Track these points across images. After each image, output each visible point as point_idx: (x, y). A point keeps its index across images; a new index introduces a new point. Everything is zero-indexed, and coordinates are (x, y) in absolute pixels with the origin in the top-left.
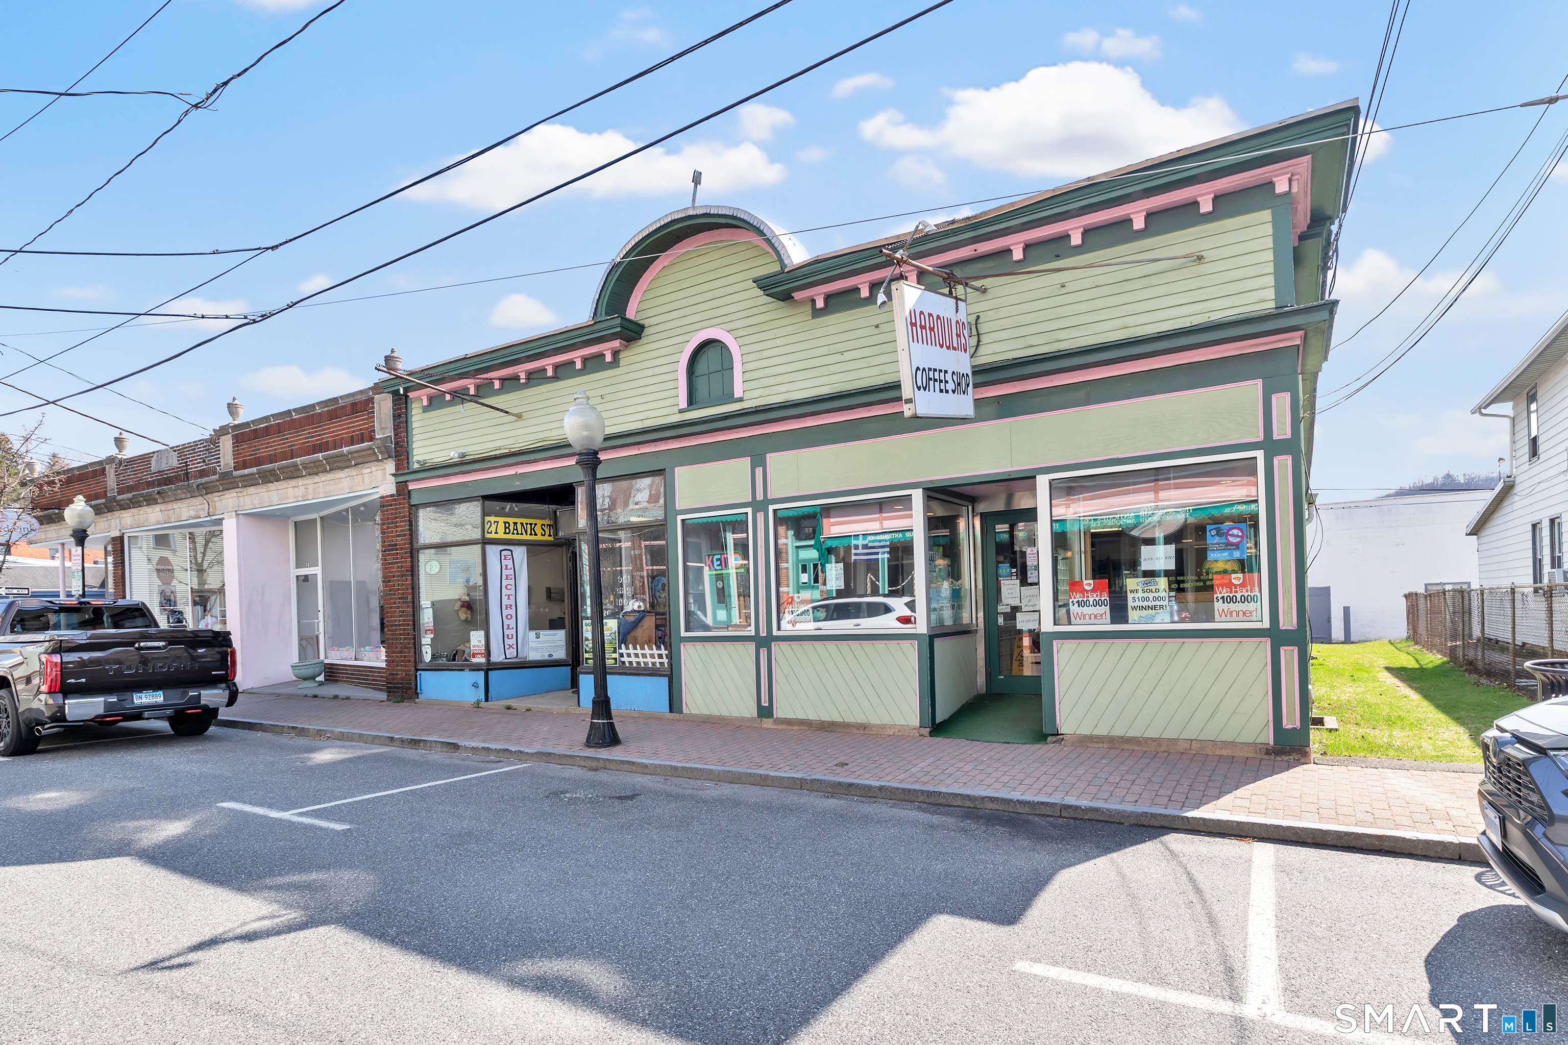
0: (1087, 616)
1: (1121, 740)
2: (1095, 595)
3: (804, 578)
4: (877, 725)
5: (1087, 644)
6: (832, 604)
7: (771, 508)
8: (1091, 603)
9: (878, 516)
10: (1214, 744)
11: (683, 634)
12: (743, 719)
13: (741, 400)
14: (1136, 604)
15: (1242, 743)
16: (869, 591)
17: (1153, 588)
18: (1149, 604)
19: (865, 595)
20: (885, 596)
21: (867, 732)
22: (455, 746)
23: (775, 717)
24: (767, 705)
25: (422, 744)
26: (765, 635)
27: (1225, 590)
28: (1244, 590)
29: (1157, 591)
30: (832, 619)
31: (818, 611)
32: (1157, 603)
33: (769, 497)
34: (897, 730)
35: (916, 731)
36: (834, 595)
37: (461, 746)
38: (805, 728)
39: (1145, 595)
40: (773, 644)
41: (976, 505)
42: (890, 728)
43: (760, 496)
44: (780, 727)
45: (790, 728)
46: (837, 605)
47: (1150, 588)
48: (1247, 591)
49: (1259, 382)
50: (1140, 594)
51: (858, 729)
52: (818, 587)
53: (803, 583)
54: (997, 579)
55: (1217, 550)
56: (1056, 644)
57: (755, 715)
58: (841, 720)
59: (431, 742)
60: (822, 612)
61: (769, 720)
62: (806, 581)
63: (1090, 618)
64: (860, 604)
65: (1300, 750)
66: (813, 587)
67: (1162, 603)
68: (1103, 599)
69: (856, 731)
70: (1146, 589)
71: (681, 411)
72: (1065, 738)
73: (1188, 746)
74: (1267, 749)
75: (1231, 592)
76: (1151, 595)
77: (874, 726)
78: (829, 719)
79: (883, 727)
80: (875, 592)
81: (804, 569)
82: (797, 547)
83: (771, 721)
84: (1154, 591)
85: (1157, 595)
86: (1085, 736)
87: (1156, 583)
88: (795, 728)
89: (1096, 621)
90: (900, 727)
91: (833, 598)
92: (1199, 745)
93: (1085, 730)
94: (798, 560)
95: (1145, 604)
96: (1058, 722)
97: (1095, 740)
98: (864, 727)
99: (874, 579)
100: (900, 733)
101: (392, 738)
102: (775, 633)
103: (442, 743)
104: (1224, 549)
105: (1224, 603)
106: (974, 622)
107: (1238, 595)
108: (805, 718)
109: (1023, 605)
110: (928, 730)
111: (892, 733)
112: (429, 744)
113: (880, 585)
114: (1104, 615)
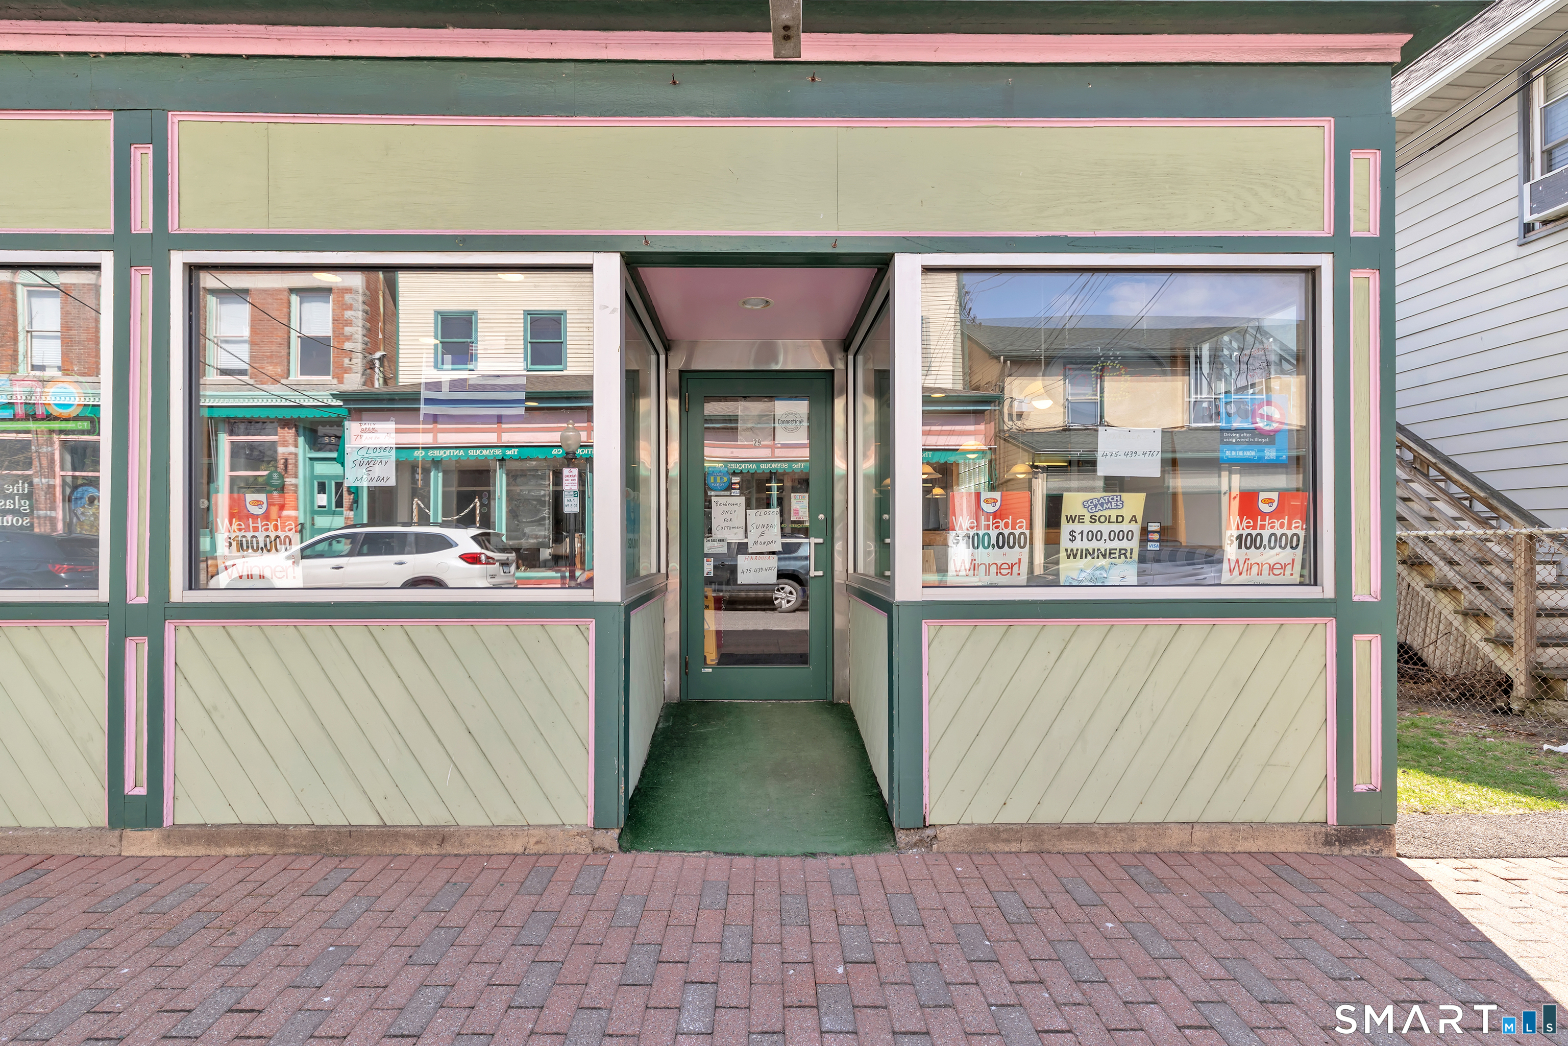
0: (983, 568)
1: (1056, 832)
2: (1002, 524)
3: (322, 499)
4: (478, 830)
5: (992, 629)
6: (361, 533)
7: (178, 260)
8: (993, 541)
9: (431, 426)
10: (1234, 830)
12: (60, 834)
14: (1078, 544)
15: (1283, 824)
16: (415, 519)
17: (1113, 514)
18: (1103, 546)
19: (410, 524)
20: (442, 525)
21: (449, 849)
23: (167, 822)
24: (142, 791)
26: (143, 600)
27: (1244, 524)
28: (1277, 524)
29: (1120, 519)
30: (360, 554)
31: (338, 542)
32: (1116, 544)
33: (173, 227)
34: (533, 840)
35: (584, 840)
36: (365, 521)
38: (264, 849)
39: (1095, 527)
40: (169, 627)
41: (671, 354)
42: (515, 836)
43: (142, 222)
44: (183, 851)
45: (214, 851)
46: (368, 535)
47: (1107, 513)
48: (1282, 526)
49: (1328, 124)
50: (1087, 527)
51: (423, 843)
52: (341, 514)
53: (320, 507)
54: (706, 493)
55: (1237, 443)
56: (928, 628)
57: (102, 819)
58: (374, 821)
60: (346, 544)
61: (147, 833)
62: (324, 503)
63: (988, 572)
64: (405, 535)
65: (1381, 832)
66: (334, 513)
67: (1125, 544)
68: (1017, 532)
69: (417, 850)
70: (1098, 514)
72: (941, 836)
73: (1187, 838)
74: (1327, 835)
75: (1255, 528)
76: (1106, 528)
77: (469, 831)
78: (337, 820)
79: (495, 832)
80: (424, 520)
81: (322, 488)
82: (311, 459)
83: (152, 834)
84: (1113, 519)
85: (1116, 527)
86: (982, 828)
87: (1121, 505)
88: (231, 851)
89: (1001, 580)
90: (541, 832)
91: (363, 525)
92: (1207, 835)
93: (982, 815)
94: (313, 477)
95: (1094, 544)
96: (926, 800)
97: (1004, 836)
99: (422, 506)
100: (541, 848)
102: (178, 592)
104: (1249, 443)
105: (1240, 547)
106: (663, 570)
107: (1266, 534)
108: (266, 819)
109: (750, 541)
110: (615, 833)
111: (518, 849)
113: (431, 514)
114: (1016, 568)
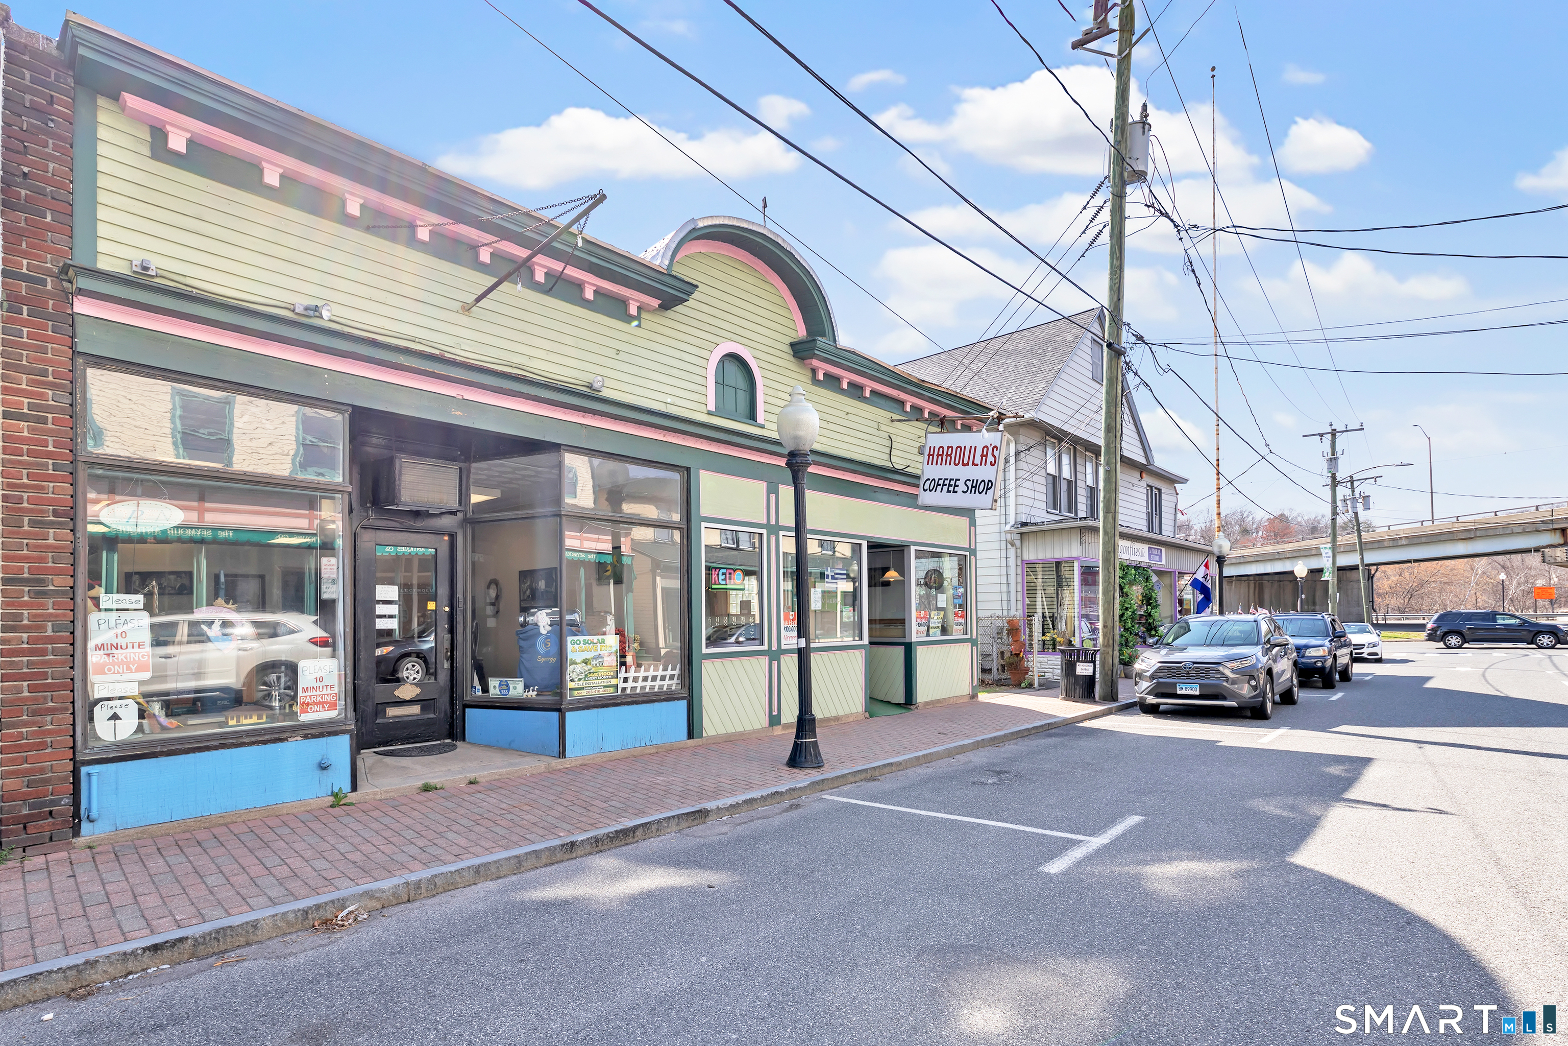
1: (935, 702)
7: (781, 533)
11: (705, 651)
12: (755, 731)
13: (762, 427)
22: (702, 814)
24: (776, 713)
25: (639, 833)
26: (775, 649)
33: (780, 523)
34: (851, 718)
35: (863, 716)
37: (711, 811)
40: (781, 657)
42: (848, 717)
43: (773, 522)
44: (786, 732)
57: (767, 725)
58: (823, 717)
59: (659, 822)
61: (778, 727)
71: (709, 413)
73: (952, 700)
77: (842, 717)
83: (780, 727)
86: (924, 703)
90: (855, 715)
96: (917, 696)
98: (837, 719)
100: (853, 720)
101: (573, 844)
102: (783, 647)
103: (679, 816)
112: (654, 828)
